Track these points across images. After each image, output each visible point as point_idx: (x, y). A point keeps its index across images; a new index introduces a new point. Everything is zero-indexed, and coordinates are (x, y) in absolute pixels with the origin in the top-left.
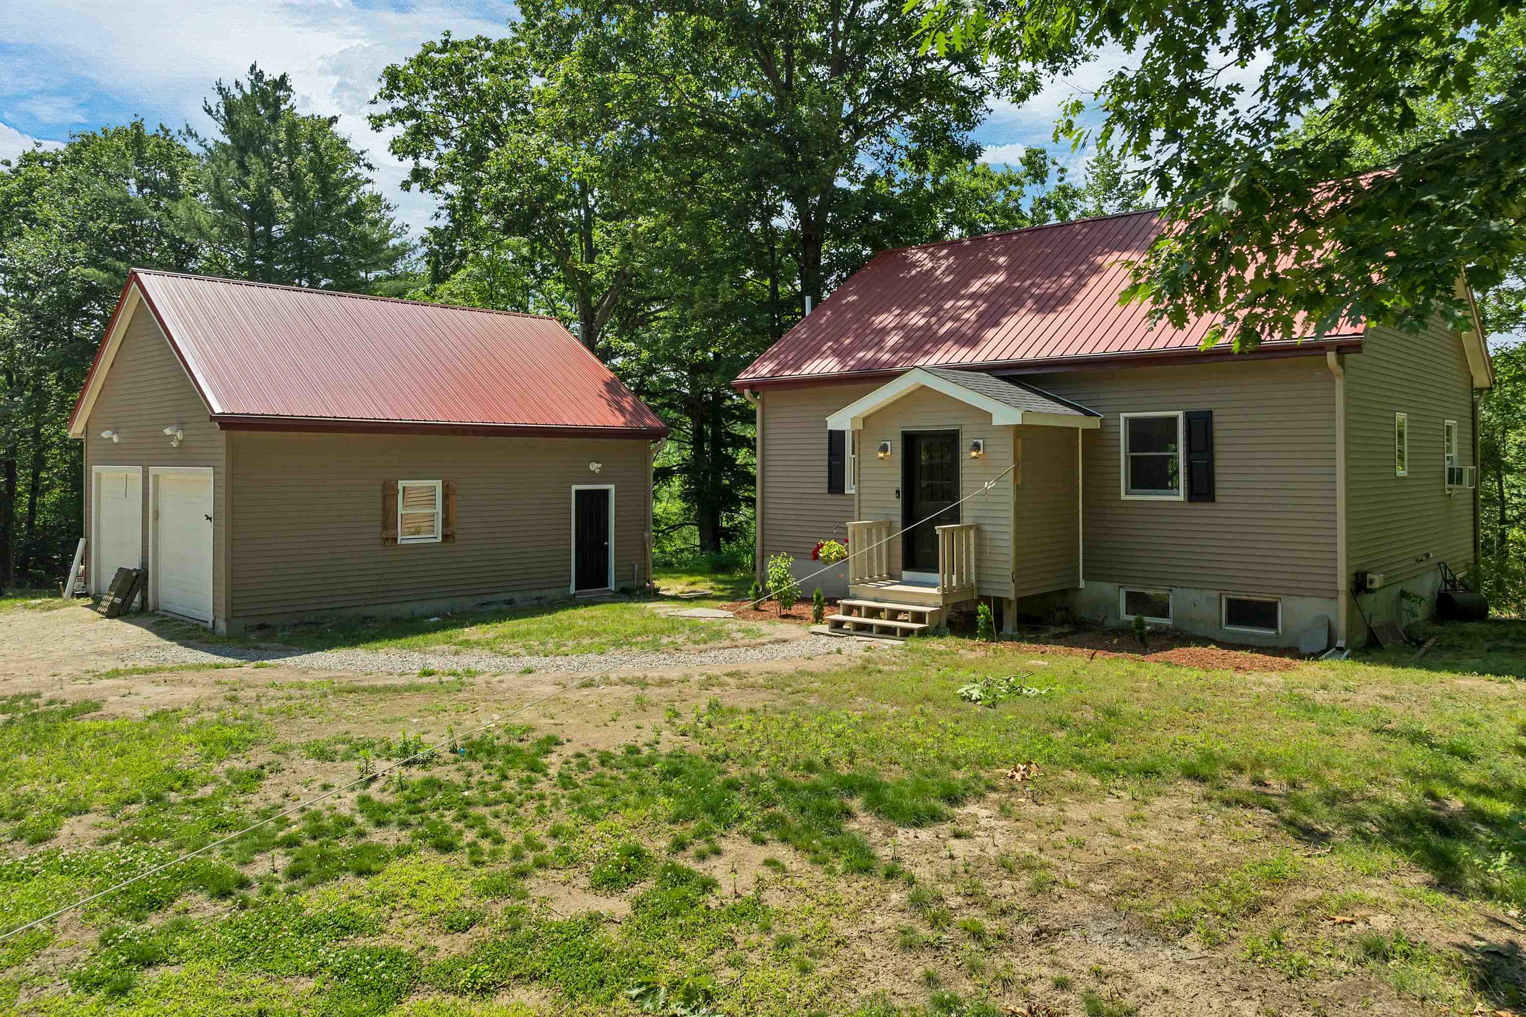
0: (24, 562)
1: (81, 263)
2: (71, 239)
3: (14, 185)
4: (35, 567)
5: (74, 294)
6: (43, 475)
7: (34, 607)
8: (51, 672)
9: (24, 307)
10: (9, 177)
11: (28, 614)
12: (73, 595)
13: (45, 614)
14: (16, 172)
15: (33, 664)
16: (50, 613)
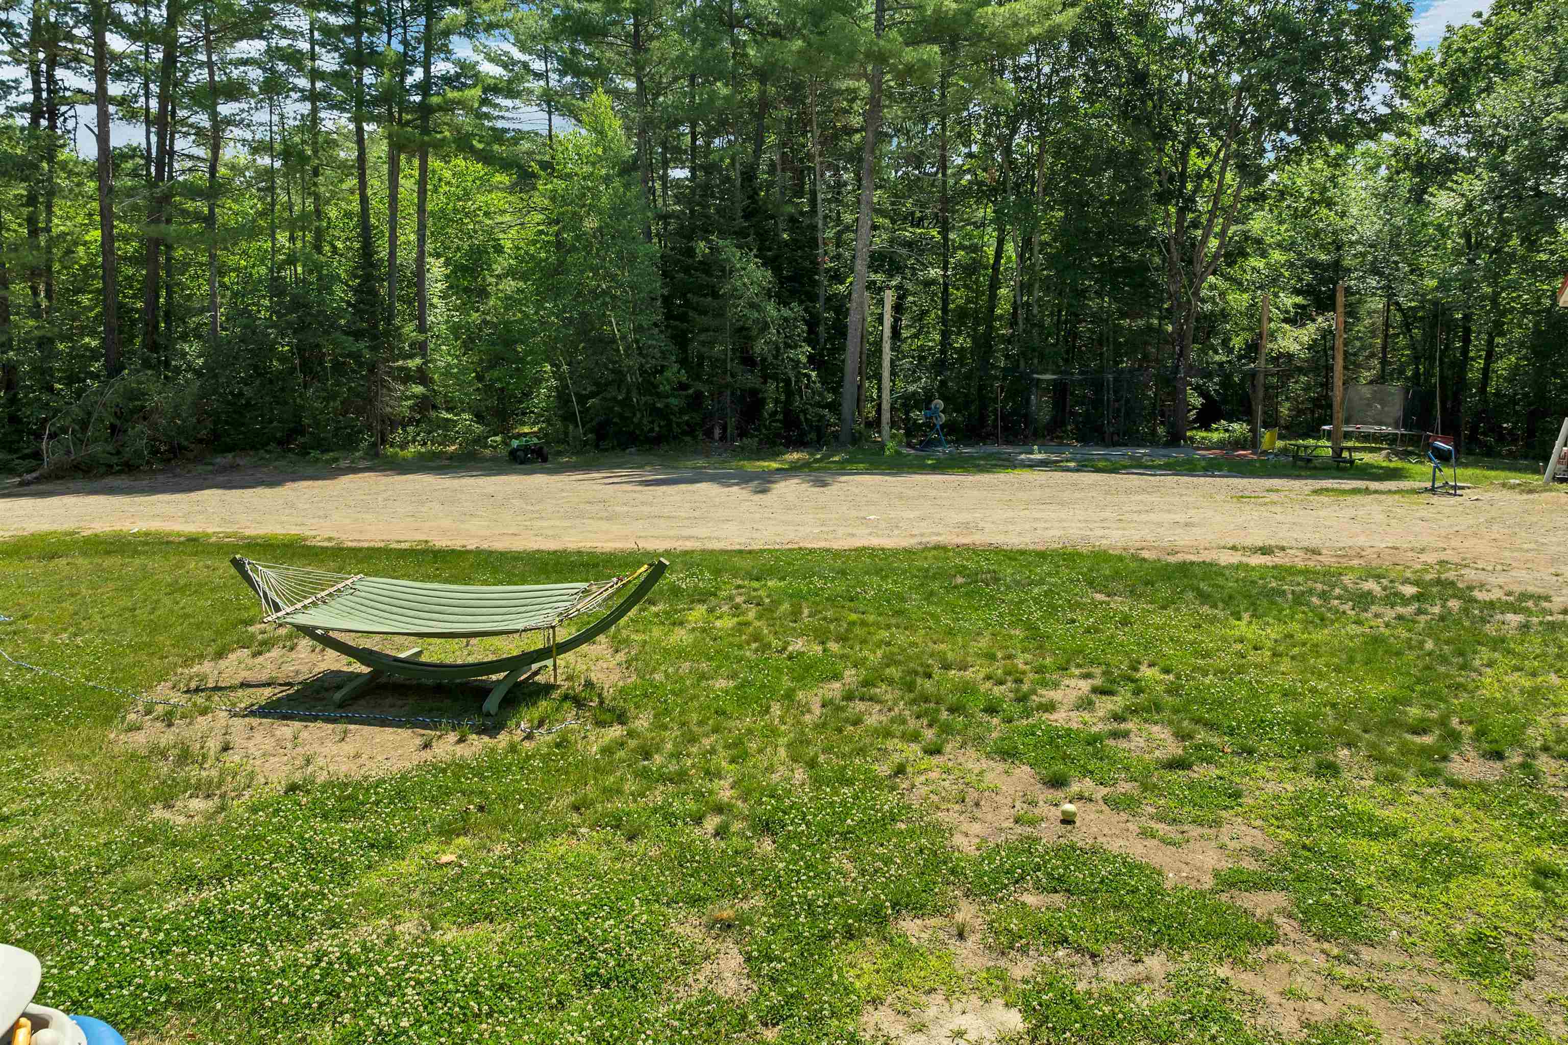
0: (1474, 429)
1: (1557, 109)
2: (1546, 84)
3: (1485, 38)
4: (1485, 434)
5: (1548, 144)
6: (1499, 340)
7: (1513, 487)
8: (1553, 571)
9: (1493, 166)
10: (1479, 30)
11: (1506, 494)
12: (1554, 479)
13: (1525, 497)
14: (1487, 23)
15: (1529, 555)
16: (1531, 496)
